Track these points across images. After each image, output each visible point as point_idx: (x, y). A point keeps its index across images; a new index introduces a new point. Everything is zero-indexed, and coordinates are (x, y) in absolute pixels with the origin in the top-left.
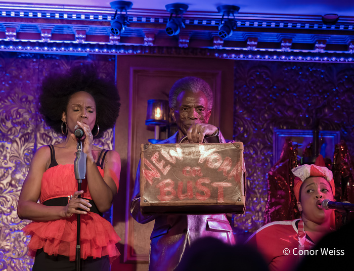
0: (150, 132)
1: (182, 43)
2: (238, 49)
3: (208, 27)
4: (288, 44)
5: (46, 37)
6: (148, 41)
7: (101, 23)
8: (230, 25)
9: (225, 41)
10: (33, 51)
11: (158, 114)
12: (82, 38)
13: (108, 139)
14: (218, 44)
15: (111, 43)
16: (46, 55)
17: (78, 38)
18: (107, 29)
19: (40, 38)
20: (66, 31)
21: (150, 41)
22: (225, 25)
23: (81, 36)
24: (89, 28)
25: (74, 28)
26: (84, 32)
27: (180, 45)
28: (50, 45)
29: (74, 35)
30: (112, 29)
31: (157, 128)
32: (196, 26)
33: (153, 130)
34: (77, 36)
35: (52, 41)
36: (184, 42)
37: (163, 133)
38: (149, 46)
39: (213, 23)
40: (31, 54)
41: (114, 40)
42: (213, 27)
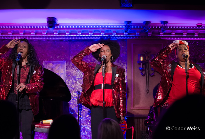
0: (139, 65)
1: (149, 34)
2: (169, 36)
3: (158, 29)
4: (185, 34)
5: (103, 34)
6: (137, 34)
7: (121, 29)
8: (166, 28)
9: (164, 33)
10: (98, 39)
11: (142, 59)
12: (115, 34)
13: (125, 68)
14: (162, 34)
15: (125, 35)
17: (114, 34)
18: (123, 31)
19: (101, 34)
20: (109, 32)
21: (138, 34)
22: (164, 28)
23: (114, 33)
24: (117, 30)
25: (112, 31)
26: (115, 32)
27: (149, 35)
29: (112, 33)
30: (125, 31)
31: (141, 64)
32: (154, 28)
33: (140, 64)
34: (113, 33)
36: (150, 34)
37: (144, 65)
38: (138, 36)
39: (160, 27)
41: (126, 34)
42: (160, 28)
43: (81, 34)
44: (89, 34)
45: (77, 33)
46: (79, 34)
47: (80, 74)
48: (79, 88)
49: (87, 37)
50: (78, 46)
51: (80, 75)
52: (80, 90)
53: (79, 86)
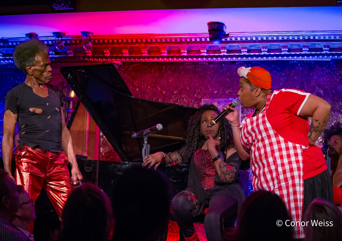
5: (305, 51)
7: (338, 40)
10: (298, 59)
12: (327, 50)
16: (306, 61)
17: (325, 50)
19: (302, 51)
24: (331, 44)
25: (322, 44)
26: (328, 46)
28: (308, 55)
29: (322, 48)
35: (309, 53)
40: (297, 61)
45: (261, 50)
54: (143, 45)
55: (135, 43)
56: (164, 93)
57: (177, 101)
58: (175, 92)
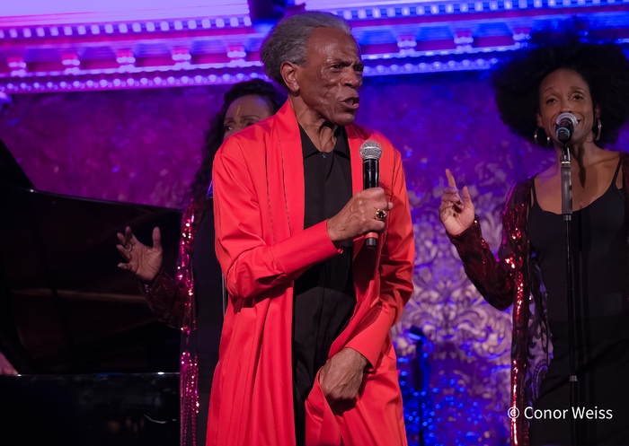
19: (513, 42)
43: (417, 49)
44: (454, 46)
45: (396, 43)
46: (407, 49)
47: (423, 243)
48: (419, 310)
49: (443, 59)
50: (405, 105)
51: (422, 249)
52: (424, 321)
53: (418, 303)
54: (66, 46)
55: (42, 40)
56: (132, 175)
57: (169, 197)
58: (164, 172)
